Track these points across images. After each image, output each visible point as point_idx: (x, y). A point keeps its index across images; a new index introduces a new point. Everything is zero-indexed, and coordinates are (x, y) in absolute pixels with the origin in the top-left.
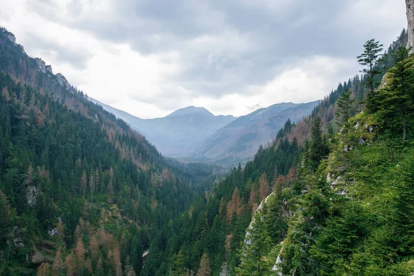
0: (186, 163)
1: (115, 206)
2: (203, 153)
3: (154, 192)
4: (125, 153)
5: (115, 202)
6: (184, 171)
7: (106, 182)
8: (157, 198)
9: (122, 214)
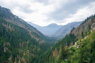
0: (51, 37)
1: (28, 51)
2: (56, 34)
3: (39, 46)
4: (33, 36)
5: (28, 49)
6: (50, 39)
7: (26, 45)
8: (40, 48)
9: (30, 52)
